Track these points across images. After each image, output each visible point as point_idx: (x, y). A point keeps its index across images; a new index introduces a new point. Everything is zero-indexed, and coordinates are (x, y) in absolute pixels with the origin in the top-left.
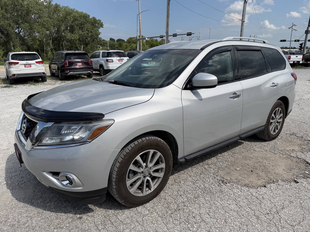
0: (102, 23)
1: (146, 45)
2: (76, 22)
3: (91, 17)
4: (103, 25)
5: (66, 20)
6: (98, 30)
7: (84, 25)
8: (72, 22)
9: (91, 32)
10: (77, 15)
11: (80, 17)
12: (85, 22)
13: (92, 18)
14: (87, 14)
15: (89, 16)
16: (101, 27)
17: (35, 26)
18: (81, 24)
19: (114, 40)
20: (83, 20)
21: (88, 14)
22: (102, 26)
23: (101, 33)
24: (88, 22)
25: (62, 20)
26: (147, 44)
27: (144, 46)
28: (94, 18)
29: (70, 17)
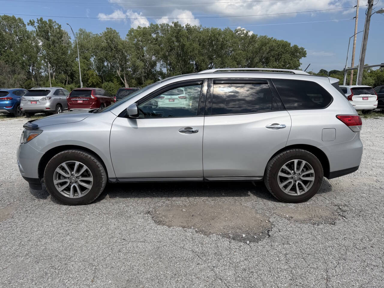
0: (306, 51)
1: (369, 78)
2: (272, 53)
3: (291, 46)
4: (306, 54)
5: (261, 51)
6: (298, 60)
7: (281, 55)
8: (268, 53)
9: (290, 63)
10: (274, 44)
11: (278, 46)
12: (283, 52)
13: (293, 47)
14: (287, 42)
15: (290, 44)
16: (303, 56)
17: (226, 60)
18: (278, 55)
19: (326, 71)
20: (281, 49)
21: (289, 42)
22: (304, 54)
23: (301, 64)
24: (287, 51)
25: (256, 52)
26: (371, 76)
27: (366, 79)
28: (296, 47)
29: (266, 48)
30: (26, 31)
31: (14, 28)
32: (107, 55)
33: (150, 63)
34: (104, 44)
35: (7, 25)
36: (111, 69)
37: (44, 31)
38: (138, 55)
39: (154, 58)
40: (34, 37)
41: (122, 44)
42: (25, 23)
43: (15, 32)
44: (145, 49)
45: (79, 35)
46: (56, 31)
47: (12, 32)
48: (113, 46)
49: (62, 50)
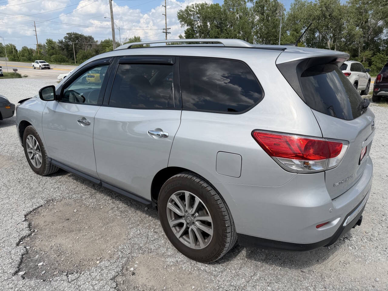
30: (246, 8)
31: (237, 6)
32: (319, 24)
33: (374, 30)
34: (318, 13)
35: (232, 5)
36: (322, 40)
37: (260, 6)
38: (359, 22)
39: (380, 23)
40: (252, 13)
41: (339, 10)
42: (246, 1)
43: (237, 11)
44: (370, 12)
45: (293, 5)
46: (272, 4)
47: (235, 11)
48: (327, 14)
49: (274, 24)
